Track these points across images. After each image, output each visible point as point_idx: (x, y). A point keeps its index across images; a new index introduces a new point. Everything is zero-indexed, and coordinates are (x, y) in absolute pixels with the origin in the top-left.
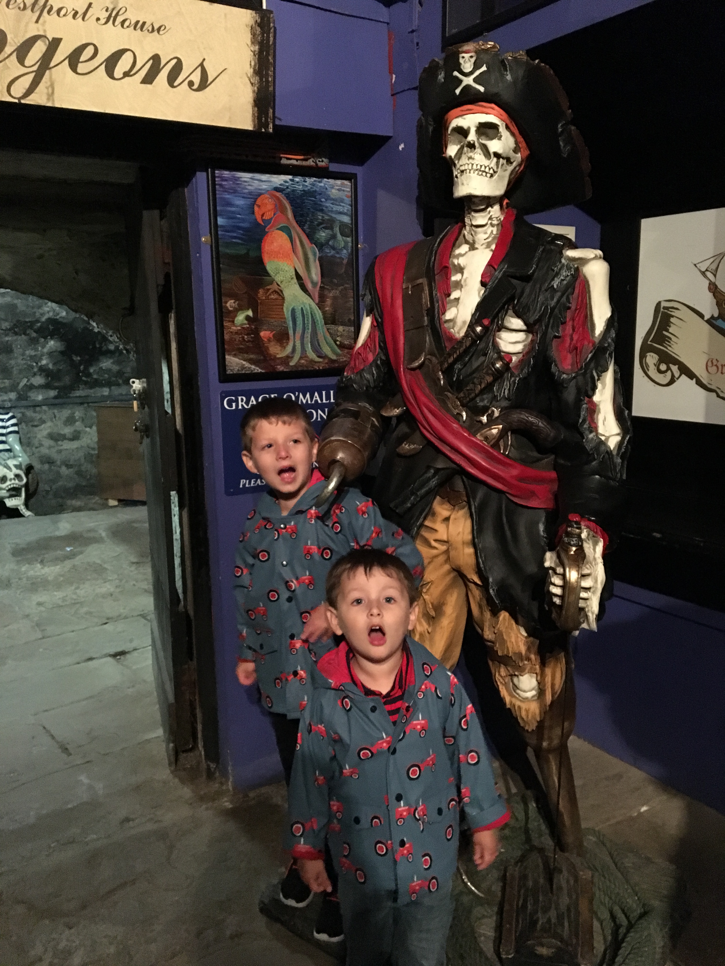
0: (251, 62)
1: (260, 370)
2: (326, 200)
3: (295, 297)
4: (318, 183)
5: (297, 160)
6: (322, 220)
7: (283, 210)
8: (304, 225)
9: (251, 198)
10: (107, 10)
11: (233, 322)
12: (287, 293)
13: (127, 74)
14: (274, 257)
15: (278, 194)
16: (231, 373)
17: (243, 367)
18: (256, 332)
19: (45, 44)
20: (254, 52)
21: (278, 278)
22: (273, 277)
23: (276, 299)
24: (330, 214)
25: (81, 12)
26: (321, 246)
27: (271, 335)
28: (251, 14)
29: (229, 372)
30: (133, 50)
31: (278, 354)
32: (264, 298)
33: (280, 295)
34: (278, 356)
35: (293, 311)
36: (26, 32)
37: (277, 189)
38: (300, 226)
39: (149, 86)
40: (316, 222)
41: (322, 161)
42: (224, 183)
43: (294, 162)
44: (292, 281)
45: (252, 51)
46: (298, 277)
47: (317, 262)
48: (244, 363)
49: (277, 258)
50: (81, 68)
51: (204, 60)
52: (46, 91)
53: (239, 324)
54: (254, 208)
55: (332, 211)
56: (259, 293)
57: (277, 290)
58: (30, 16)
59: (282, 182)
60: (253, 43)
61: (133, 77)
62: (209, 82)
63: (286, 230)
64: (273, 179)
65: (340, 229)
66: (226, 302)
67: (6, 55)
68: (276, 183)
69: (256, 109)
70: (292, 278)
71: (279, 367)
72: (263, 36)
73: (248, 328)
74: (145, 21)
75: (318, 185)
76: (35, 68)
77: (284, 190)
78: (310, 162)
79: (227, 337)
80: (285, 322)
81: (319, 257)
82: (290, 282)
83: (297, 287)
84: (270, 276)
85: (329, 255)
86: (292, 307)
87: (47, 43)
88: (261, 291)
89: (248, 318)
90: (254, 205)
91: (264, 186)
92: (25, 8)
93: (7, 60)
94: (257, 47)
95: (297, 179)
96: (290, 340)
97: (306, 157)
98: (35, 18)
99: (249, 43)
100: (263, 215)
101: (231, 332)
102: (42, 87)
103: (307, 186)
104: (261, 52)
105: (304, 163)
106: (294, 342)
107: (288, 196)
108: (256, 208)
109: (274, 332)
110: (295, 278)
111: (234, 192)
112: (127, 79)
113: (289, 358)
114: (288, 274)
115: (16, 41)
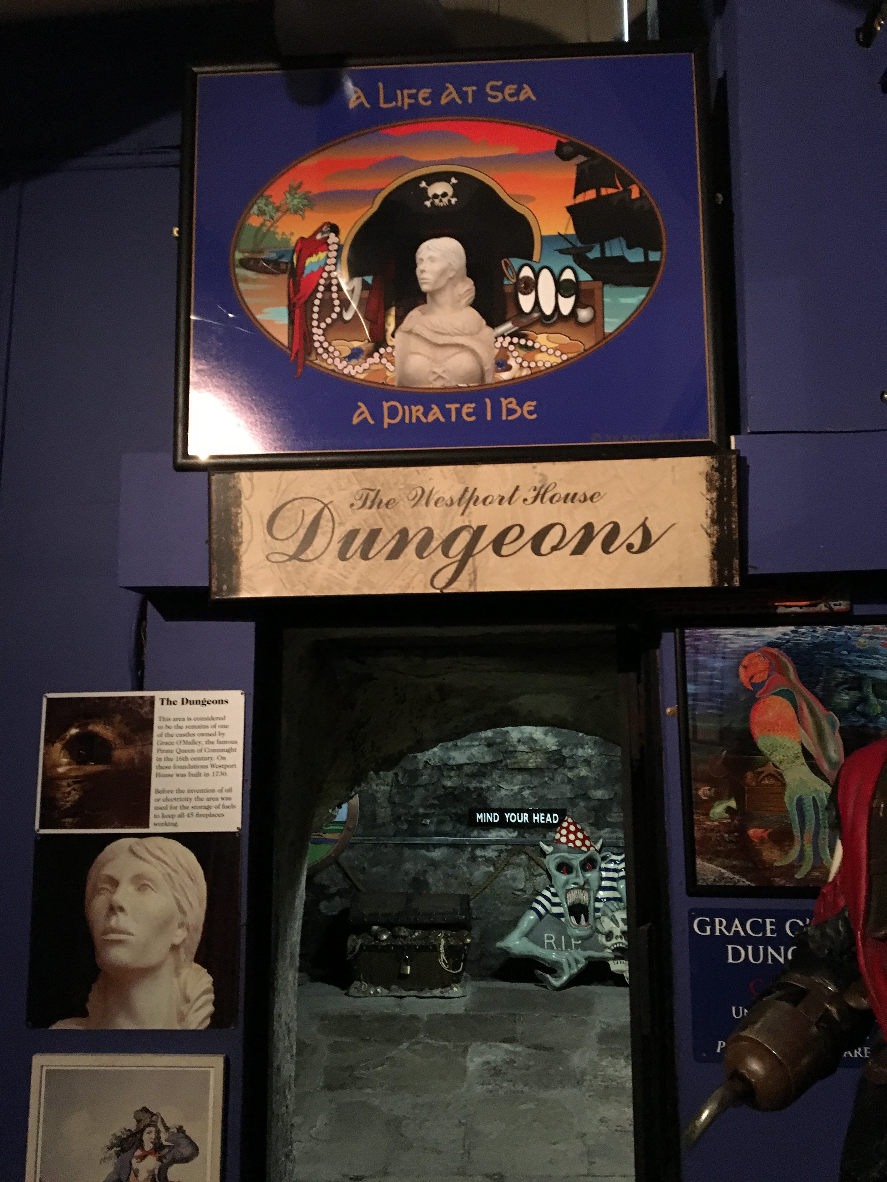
0: (707, 511)
1: (748, 883)
2: (849, 652)
3: (803, 782)
4: (835, 632)
5: (801, 607)
6: (842, 678)
7: (782, 670)
8: (815, 687)
9: (735, 658)
10: (535, 490)
11: (707, 815)
12: (788, 778)
13: (554, 548)
14: (769, 730)
15: (775, 651)
16: (705, 884)
17: (721, 877)
18: (742, 830)
19: (470, 534)
20: (711, 500)
21: (776, 758)
22: (768, 756)
23: (772, 785)
24: (856, 670)
25: (507, 497)
26: (842, 713)
27: (765, 835)
28: (706, 460)
29: (700, 883)
30: (562, 522)
31: (776, 861)
32: (754, 784)
33: (778, 780)
34: (776, 864)
35: (800, 802)
36: (451, 525)
37: (771, 644)
38: (808, 689)
39: (580, 557)
40: (834, 682)
41: (840, 605)
42: (697, 643)
43: (798, 610)
44: (797, 761)
45: (707, 499)
46: (807, 755)
47: (838, 734)
48: (723, 871)
49: (774, 730)
50: (505, 550)
51: (646, 518)
52: (468, 578)
53: (716, 818)
54: (738, 670)
55: (860, 666)
56: (746, 777)
57: (773, 773)
58: (457, 509)
59: (780, 636)
60: (709, 490)
61: (562, 551)
62: (652, 541)
63: (788, 695)
64: (765, 633)
65: (873, 689)
66: (697, 790)
67: (431, 550)
68: (770, 637)
69: (716, 563)
70: (797, 757)
71: (777, 879)
72: (722, 481)
73: (729, 823)
74: (576, 492)
75: (835, 635)
76: (459, 557)
77: (783, 644)
78: (822, 607)
79: (698, 835)
80: (787, 817)
81: (840, 728)
82: (794, 762)
83: (806, 768)
84: (763, 755)
85: (857, 724)
86: (798, 796)
87: (472, 531)
88: (749, 775)
89: (729, 809)
90: (738, 666)
91: (753, 642)
92: (452, 504)
93: (432, 555)
94: (715, 495)
95: (803, 630)
96: (796, 842)
97: (813, 602)
98: (461, 511)
99: (704, 491)
100: (752, 677)
101: (705, 829)
102: (465, 575)
103: (818, 637)
104: (720, 498)
105: (811, 609)
106: (802, 846)
107: (789, 652)
108: (741, 670)
109: (770, 830)
110: (802, 756)
111: (713, 653)
112: (555, 553)
113: (792, 868)
114: (791, 752)
115: (442, 535)
